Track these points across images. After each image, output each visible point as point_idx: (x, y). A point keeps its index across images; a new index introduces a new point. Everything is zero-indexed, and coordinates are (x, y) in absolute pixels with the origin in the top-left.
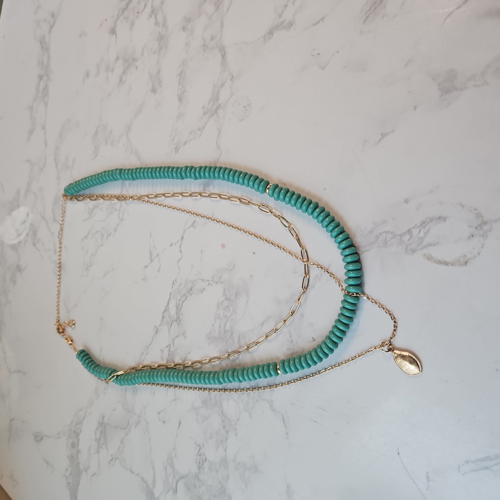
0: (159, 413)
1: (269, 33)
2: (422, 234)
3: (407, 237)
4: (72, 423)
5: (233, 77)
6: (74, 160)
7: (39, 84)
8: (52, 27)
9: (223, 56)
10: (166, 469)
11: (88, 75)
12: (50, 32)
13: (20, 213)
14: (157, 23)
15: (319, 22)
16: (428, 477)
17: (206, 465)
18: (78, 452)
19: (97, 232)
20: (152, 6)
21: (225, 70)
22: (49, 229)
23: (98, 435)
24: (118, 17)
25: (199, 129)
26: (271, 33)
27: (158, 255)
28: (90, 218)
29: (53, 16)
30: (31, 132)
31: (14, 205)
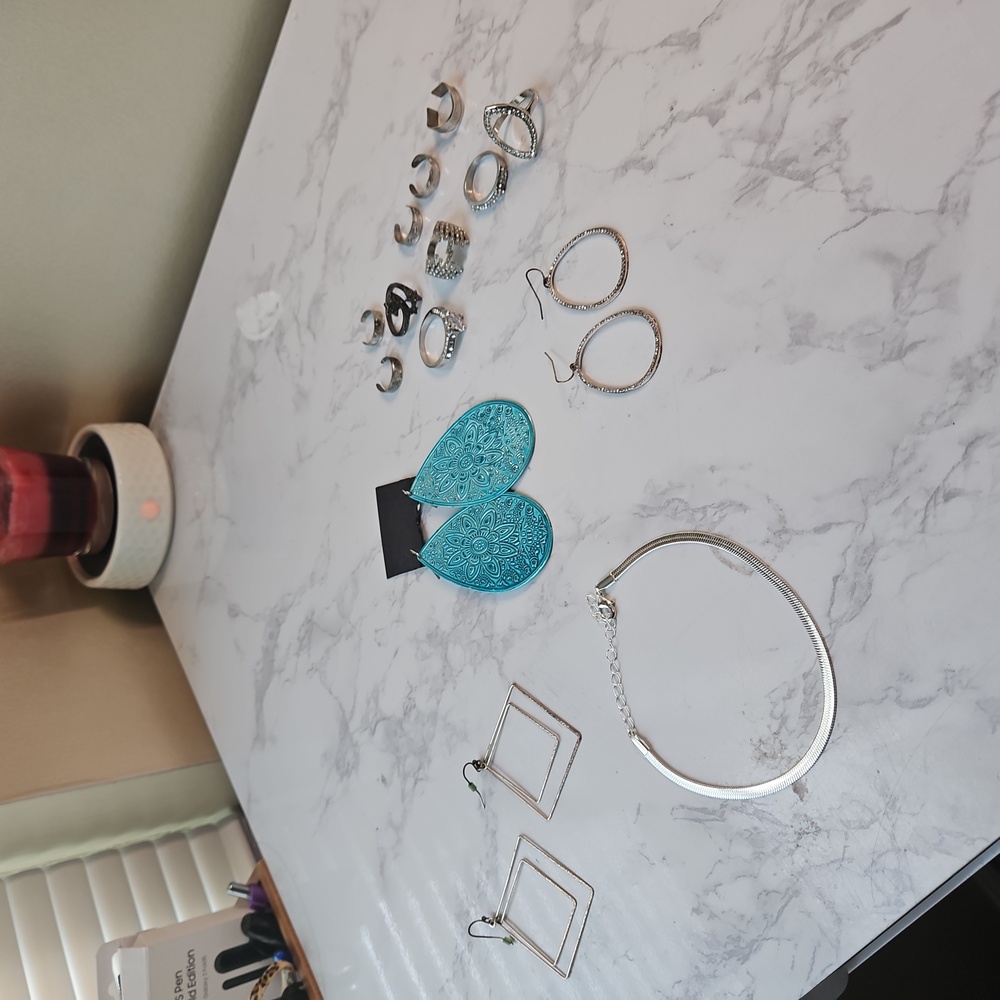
0: (376, 631)
1: (623, 167)
2: (716, 518)
3: (699, 516)
4: (276, 607)
5: (565, 213)
6: (349, 250)
7: (328, 114)
8: (362, 32)
9: (562, 176)
10: (368, 703)
11: (391, 128)
12: (357, 39)
13: (270, 298)
14: (493, 89)
15: (684, 177)
16: (639, 810)
17: (414, 713)
18: (276, 646)
19: (356, 365)
20: (494, 58)
21: (558, 198)
22: (299, 336)
23: (302, 634)
24: (447, 57)
25: (508, 271)
26: (625, 167)
27: (420, 426)
28: (351, 342)
29: (366, 16)
30: (304, 184)
31: (262, 285)
